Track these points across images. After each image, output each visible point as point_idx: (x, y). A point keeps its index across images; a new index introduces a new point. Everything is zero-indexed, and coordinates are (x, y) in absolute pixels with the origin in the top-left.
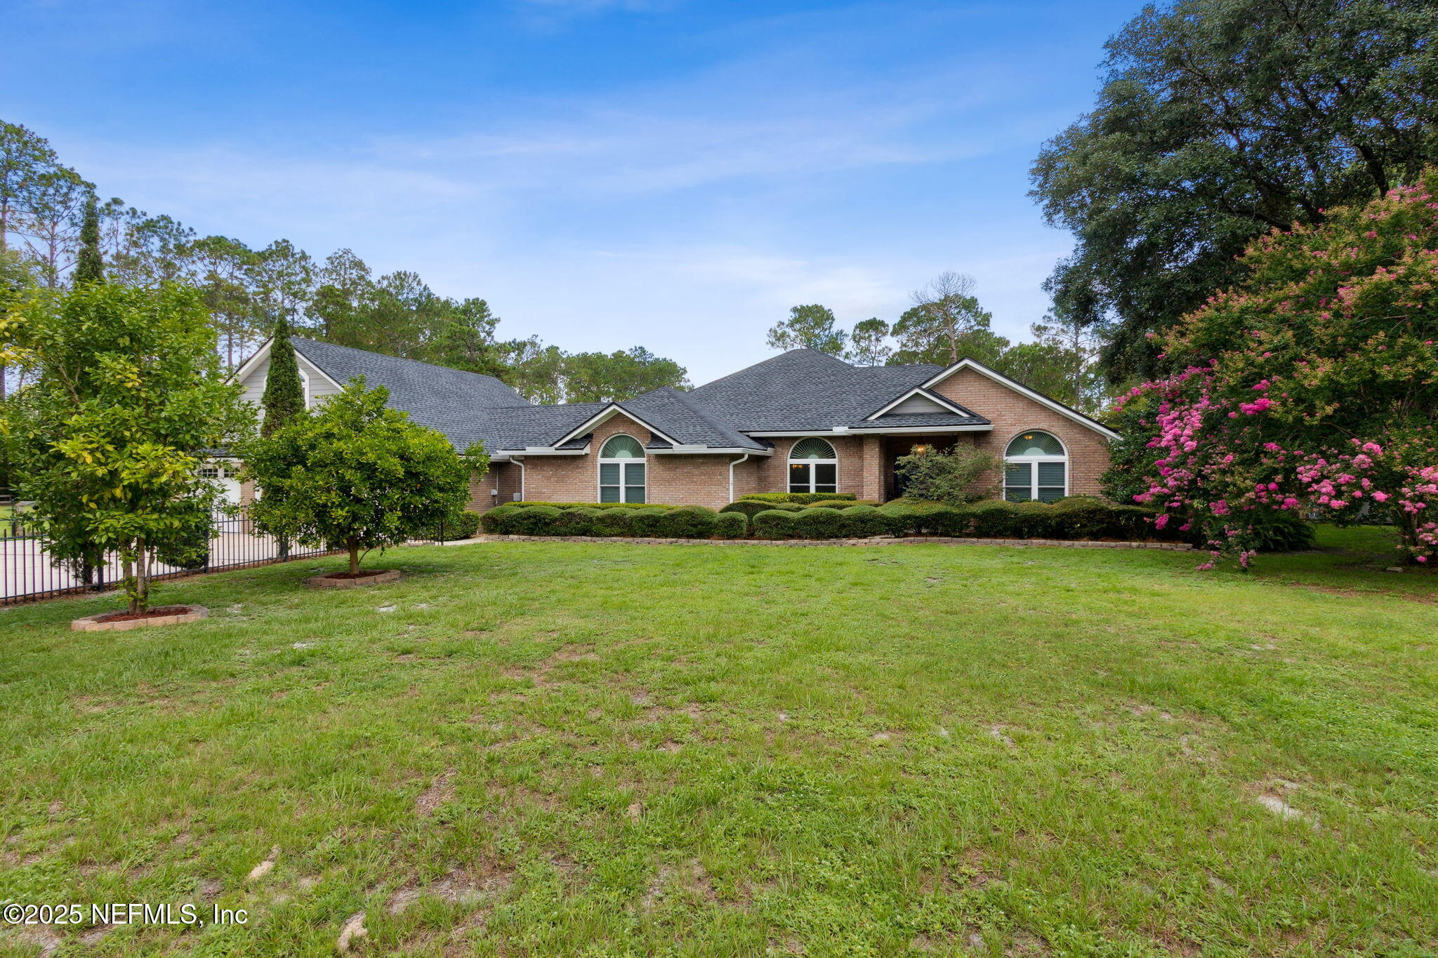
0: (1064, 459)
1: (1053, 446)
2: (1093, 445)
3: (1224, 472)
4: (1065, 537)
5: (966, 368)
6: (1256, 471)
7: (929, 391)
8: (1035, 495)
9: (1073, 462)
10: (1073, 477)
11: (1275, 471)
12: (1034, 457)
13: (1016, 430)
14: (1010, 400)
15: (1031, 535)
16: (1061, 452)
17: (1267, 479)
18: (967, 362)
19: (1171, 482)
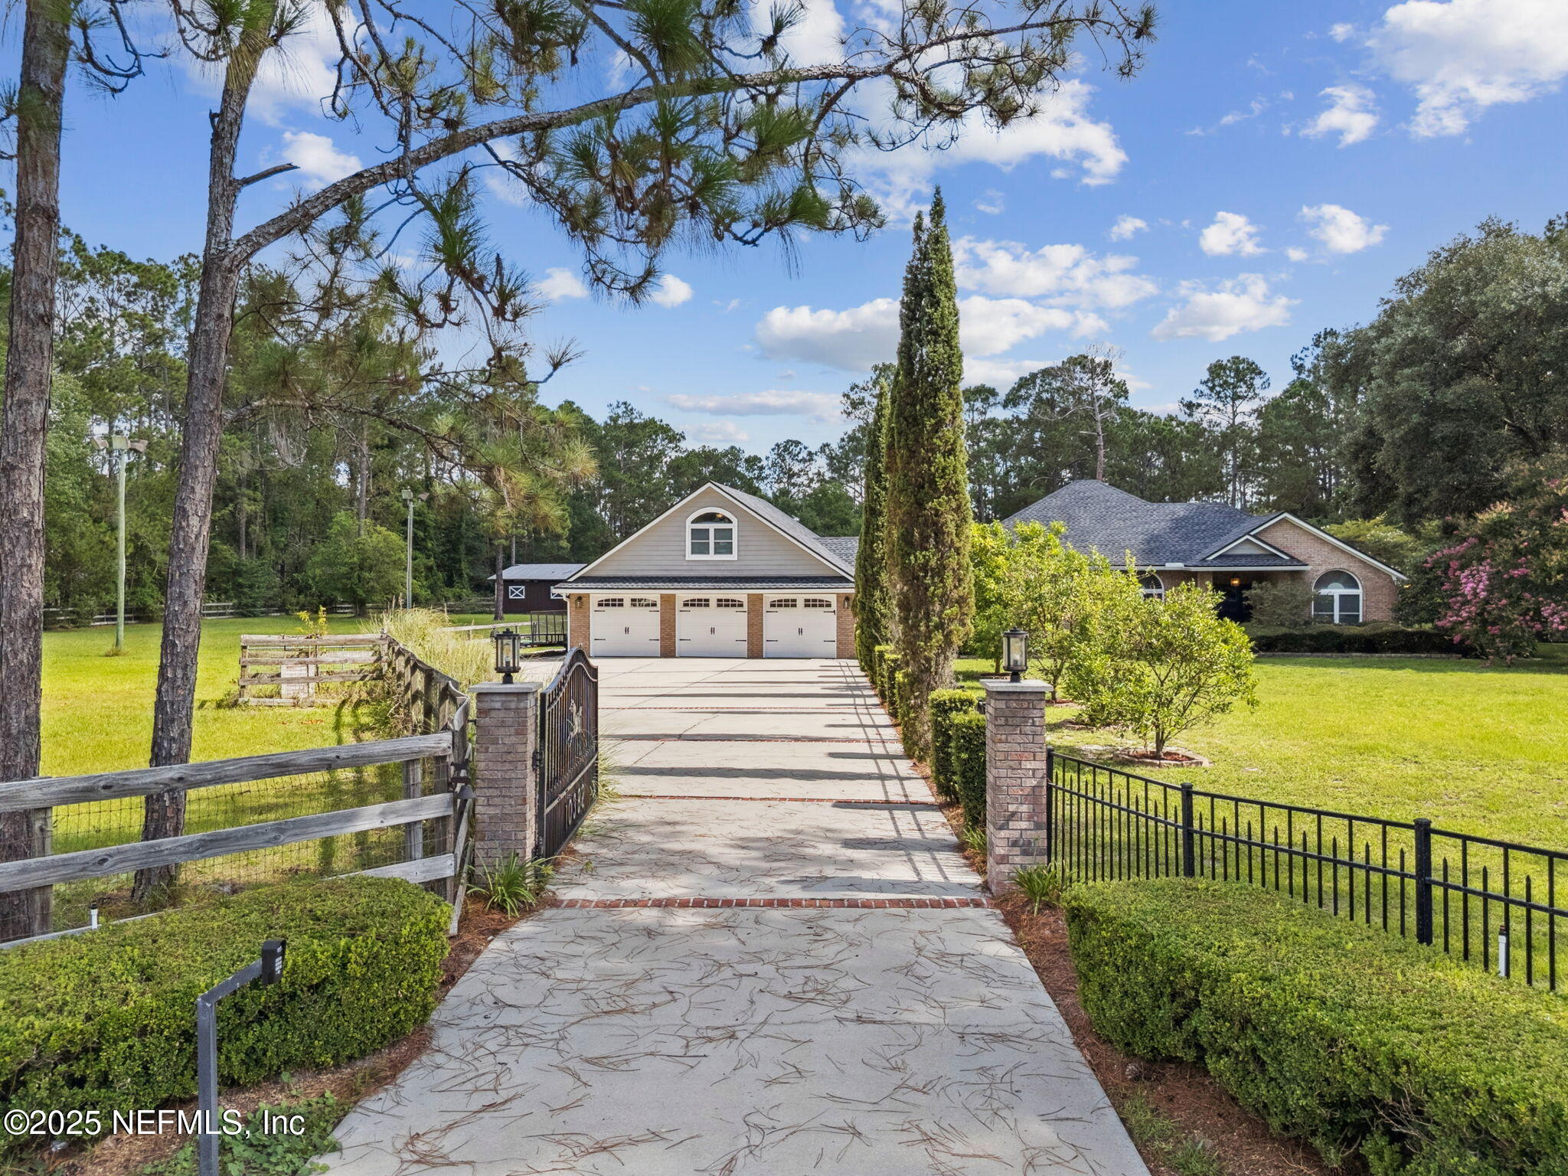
0: (1359, 592)
1: (1351, 582)
2: (1381, 582)
3: (1500, 609)
4: (1376, 651)
5: (1285, 520)
6: (1518, 610)
7: (1254, 536)
8: (1337, 620)
9: (1366, 593)
10: (1366, 606)
11: (1529, 610)
12: (1336, 591)
13: (1322, 570)
14: (1317, 545)
15: (1350, 650)
16: (1356, 586)
17: (1525, 614)
18: (1286, 515)
19: (1465, 615)
